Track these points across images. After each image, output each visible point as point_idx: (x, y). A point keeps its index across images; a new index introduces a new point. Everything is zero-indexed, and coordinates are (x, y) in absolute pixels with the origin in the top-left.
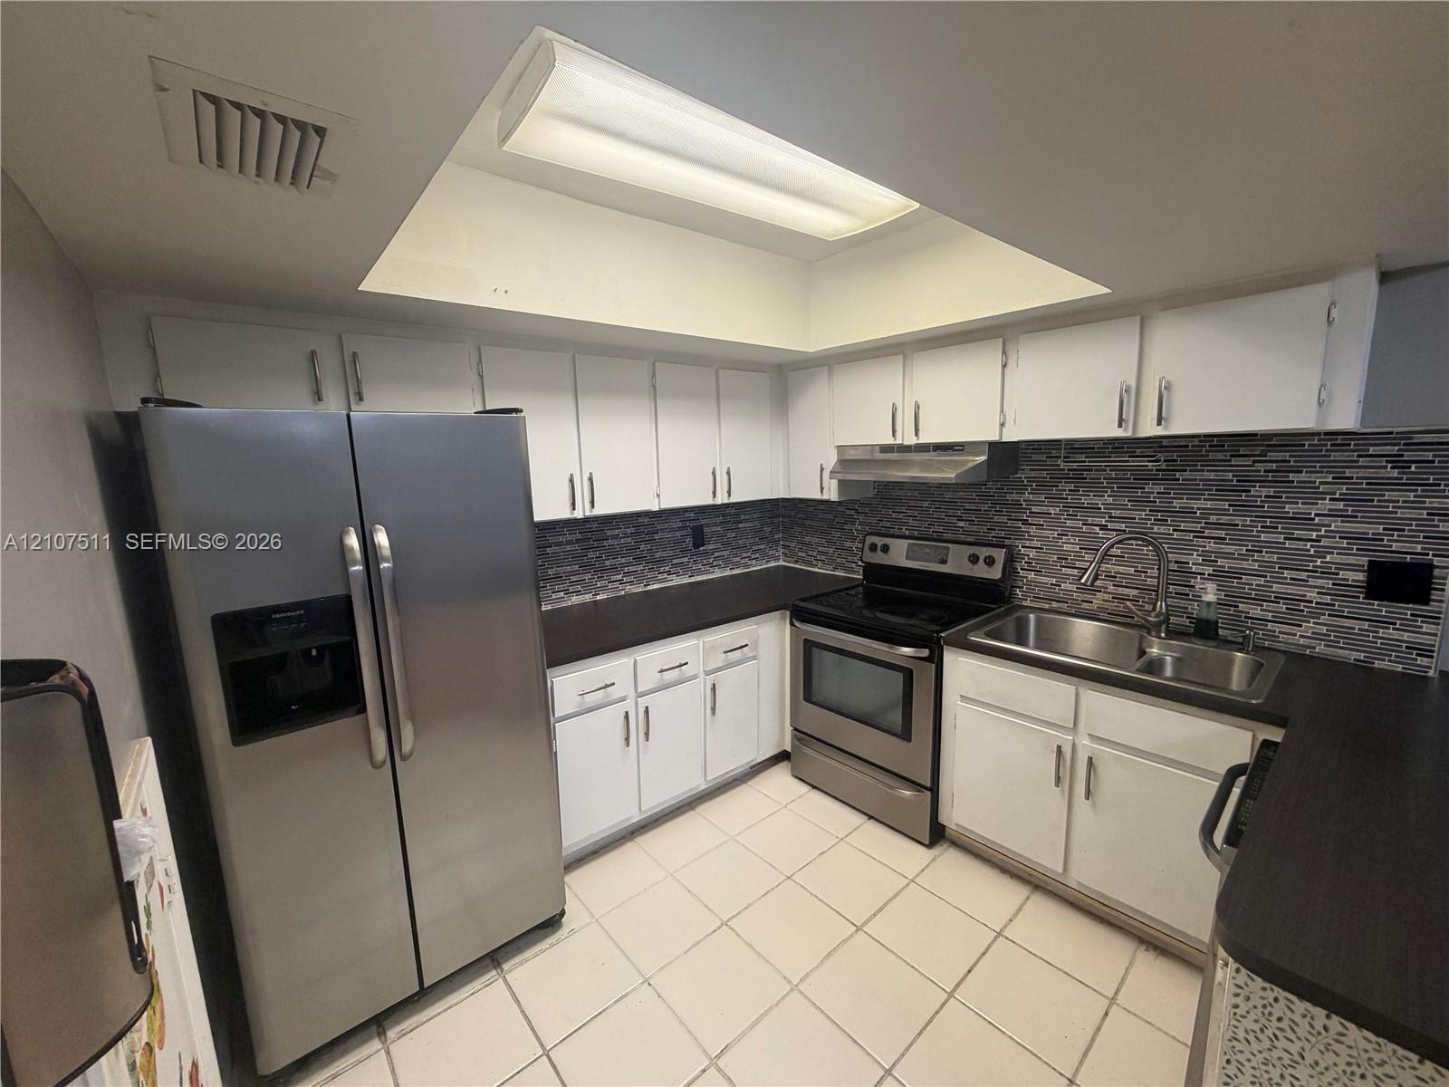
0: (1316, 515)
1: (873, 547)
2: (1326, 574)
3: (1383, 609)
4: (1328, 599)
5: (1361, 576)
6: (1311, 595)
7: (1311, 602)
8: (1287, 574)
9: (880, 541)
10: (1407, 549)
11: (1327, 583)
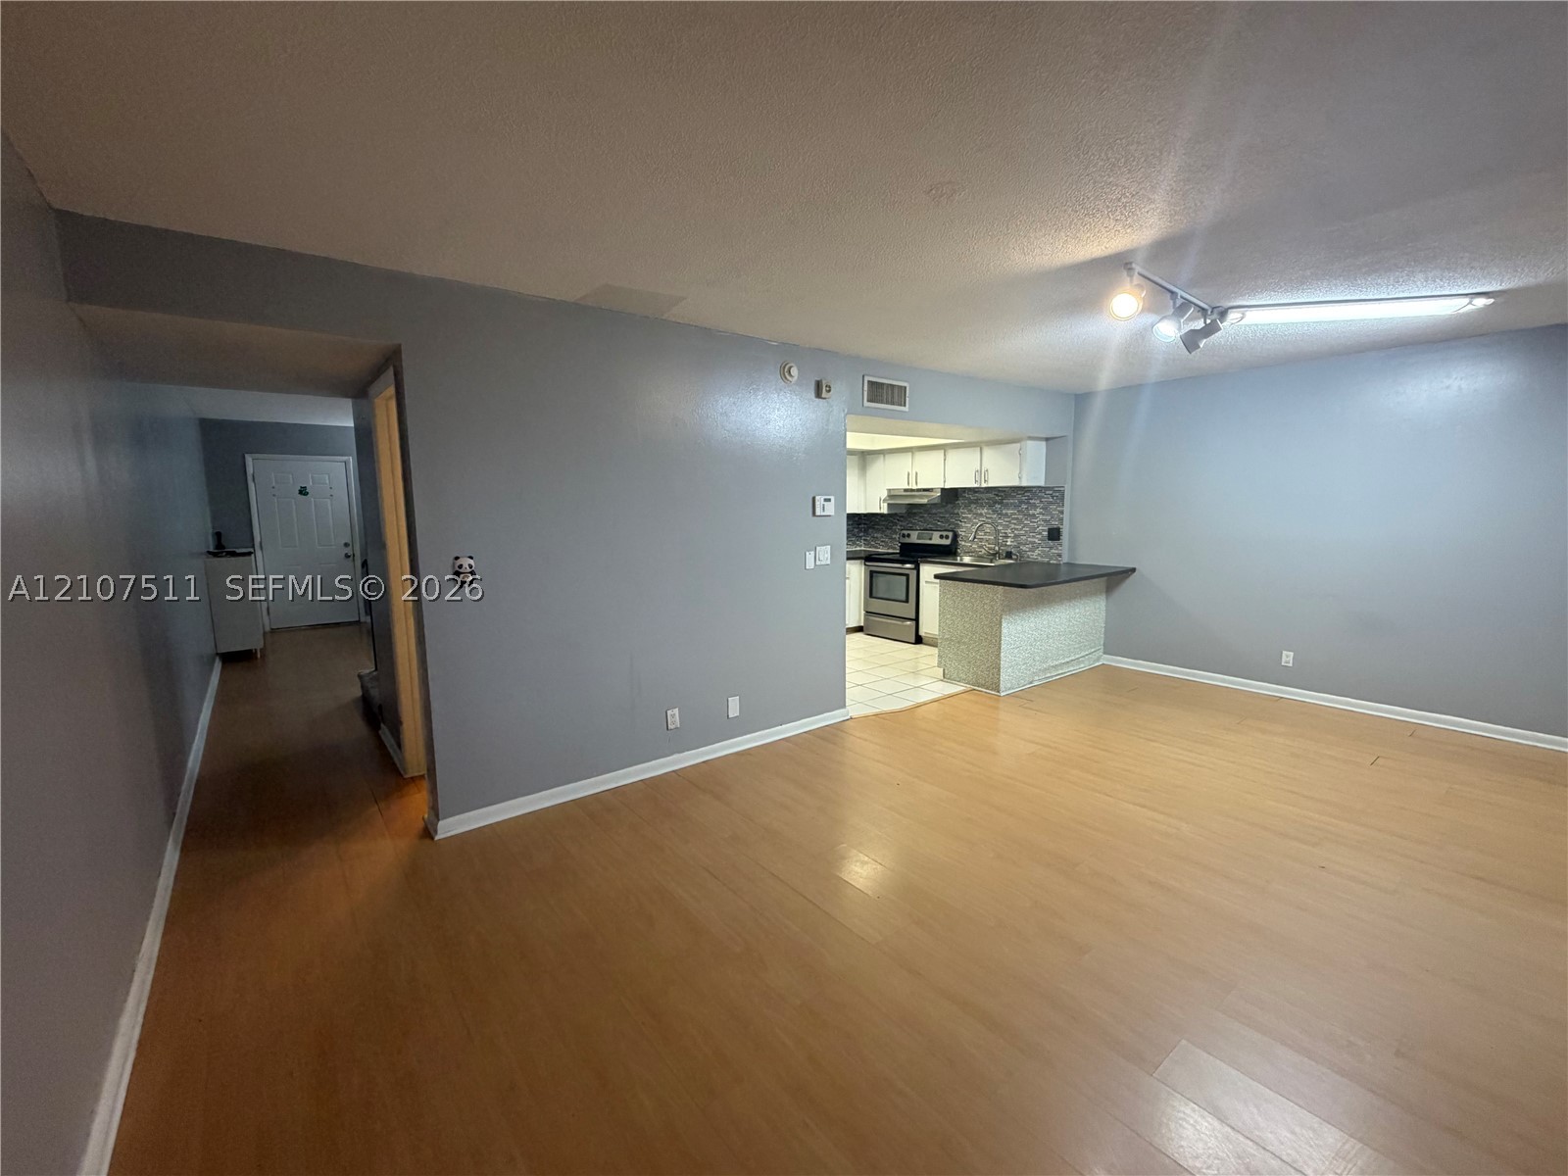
0: (1036, 514)
1: (904, 536)
2: (1040, 534)
3: (1051, 543)
4: (1040, 542)
5: (1046, 533)
6: (1037, 541)
8: (1031, 534)
9: (906, 532)
10: (1055, 523)
11: (1040, 536)
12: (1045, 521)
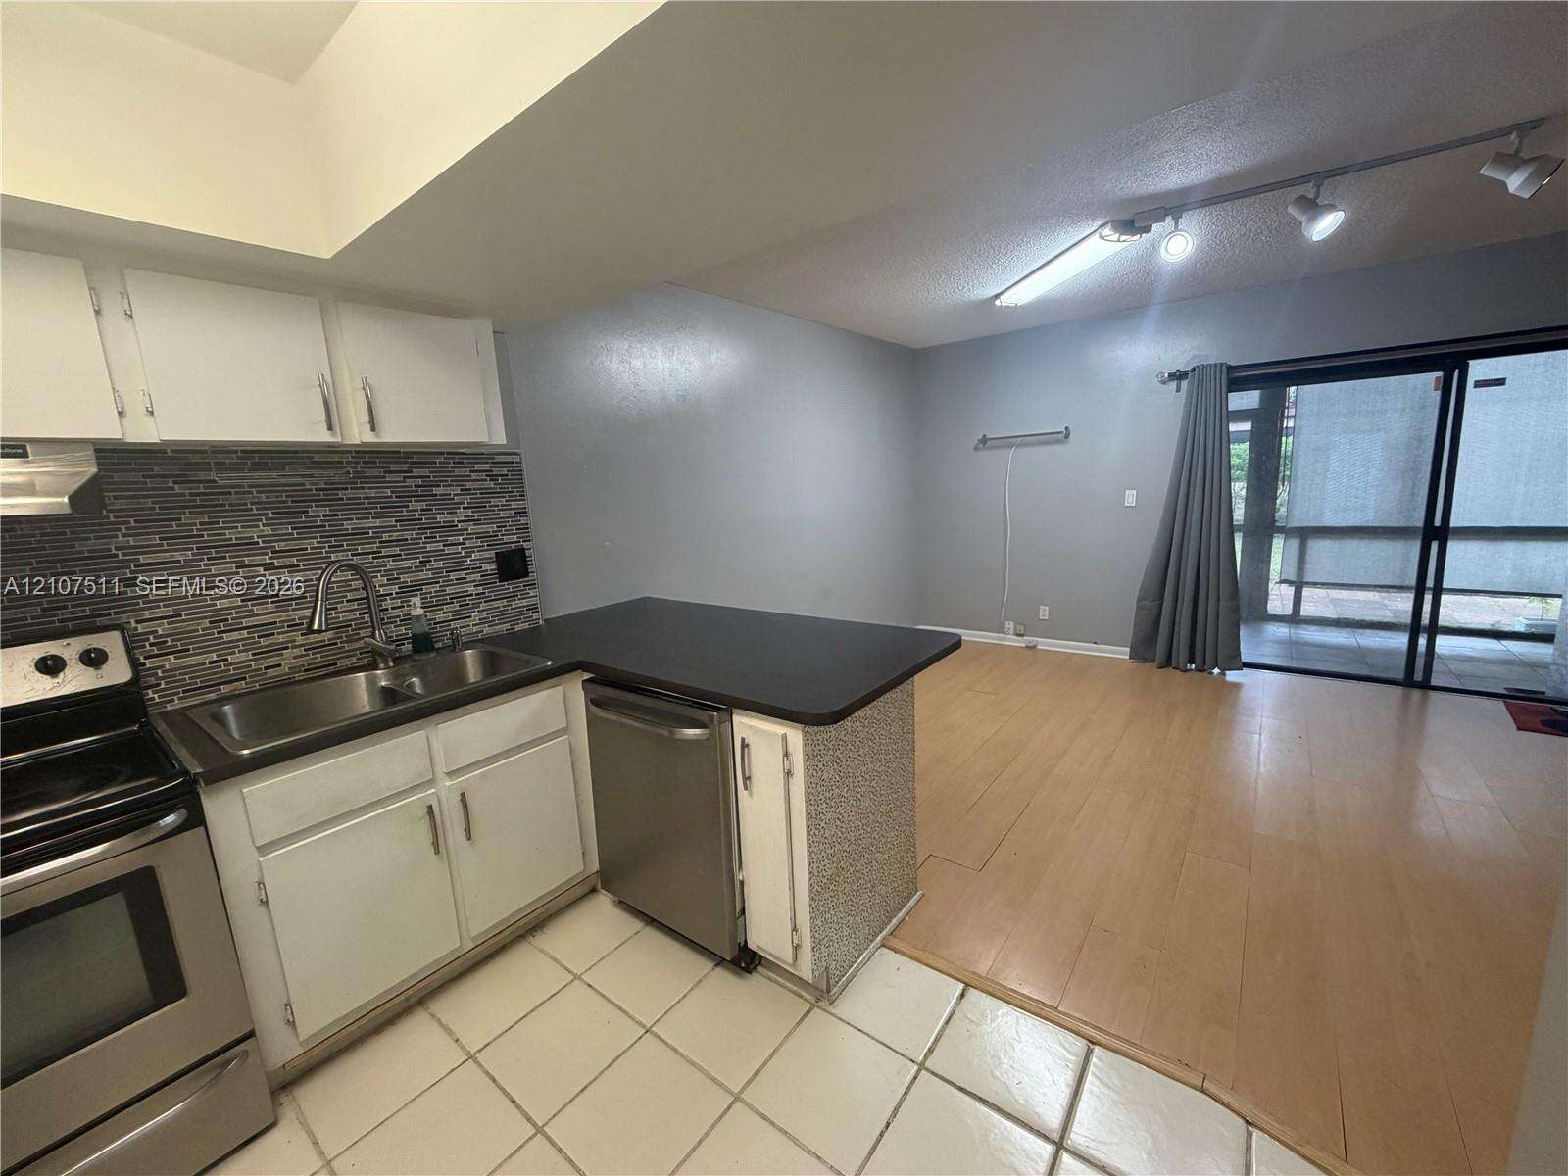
0: (458, 522)
2: (476, 569)
3: (509, 587)
4: (480, 589)
5: (493, 566)
6: (471, 589)
7: (472, 595)
8: (453, 576)
10: (511, 540)
11: (477, 577)
12: (480, 536)
